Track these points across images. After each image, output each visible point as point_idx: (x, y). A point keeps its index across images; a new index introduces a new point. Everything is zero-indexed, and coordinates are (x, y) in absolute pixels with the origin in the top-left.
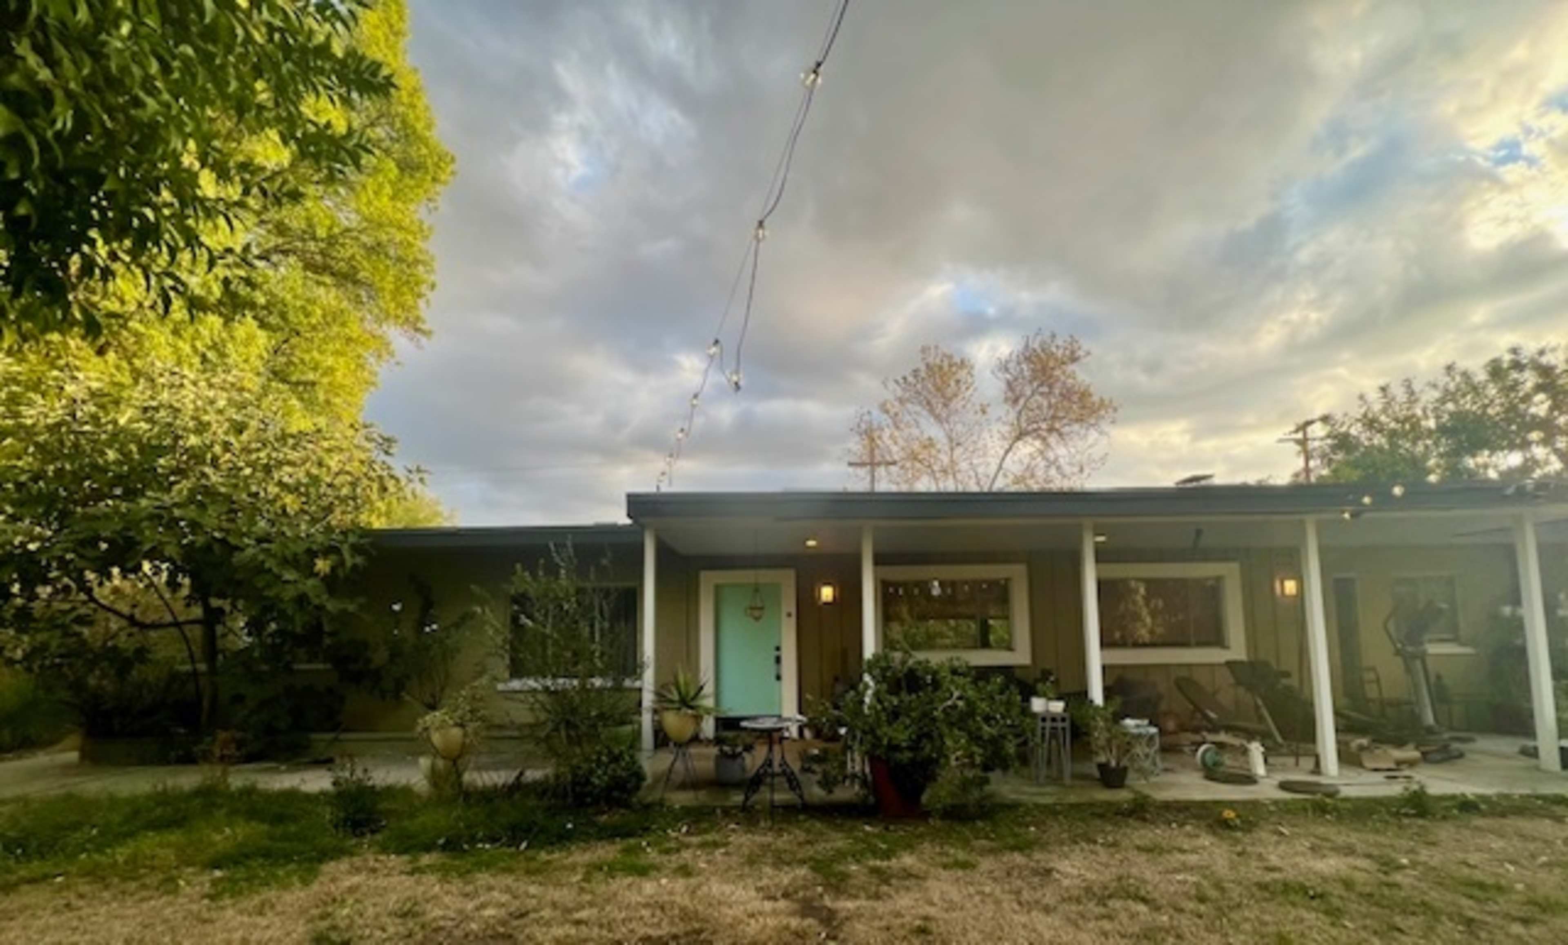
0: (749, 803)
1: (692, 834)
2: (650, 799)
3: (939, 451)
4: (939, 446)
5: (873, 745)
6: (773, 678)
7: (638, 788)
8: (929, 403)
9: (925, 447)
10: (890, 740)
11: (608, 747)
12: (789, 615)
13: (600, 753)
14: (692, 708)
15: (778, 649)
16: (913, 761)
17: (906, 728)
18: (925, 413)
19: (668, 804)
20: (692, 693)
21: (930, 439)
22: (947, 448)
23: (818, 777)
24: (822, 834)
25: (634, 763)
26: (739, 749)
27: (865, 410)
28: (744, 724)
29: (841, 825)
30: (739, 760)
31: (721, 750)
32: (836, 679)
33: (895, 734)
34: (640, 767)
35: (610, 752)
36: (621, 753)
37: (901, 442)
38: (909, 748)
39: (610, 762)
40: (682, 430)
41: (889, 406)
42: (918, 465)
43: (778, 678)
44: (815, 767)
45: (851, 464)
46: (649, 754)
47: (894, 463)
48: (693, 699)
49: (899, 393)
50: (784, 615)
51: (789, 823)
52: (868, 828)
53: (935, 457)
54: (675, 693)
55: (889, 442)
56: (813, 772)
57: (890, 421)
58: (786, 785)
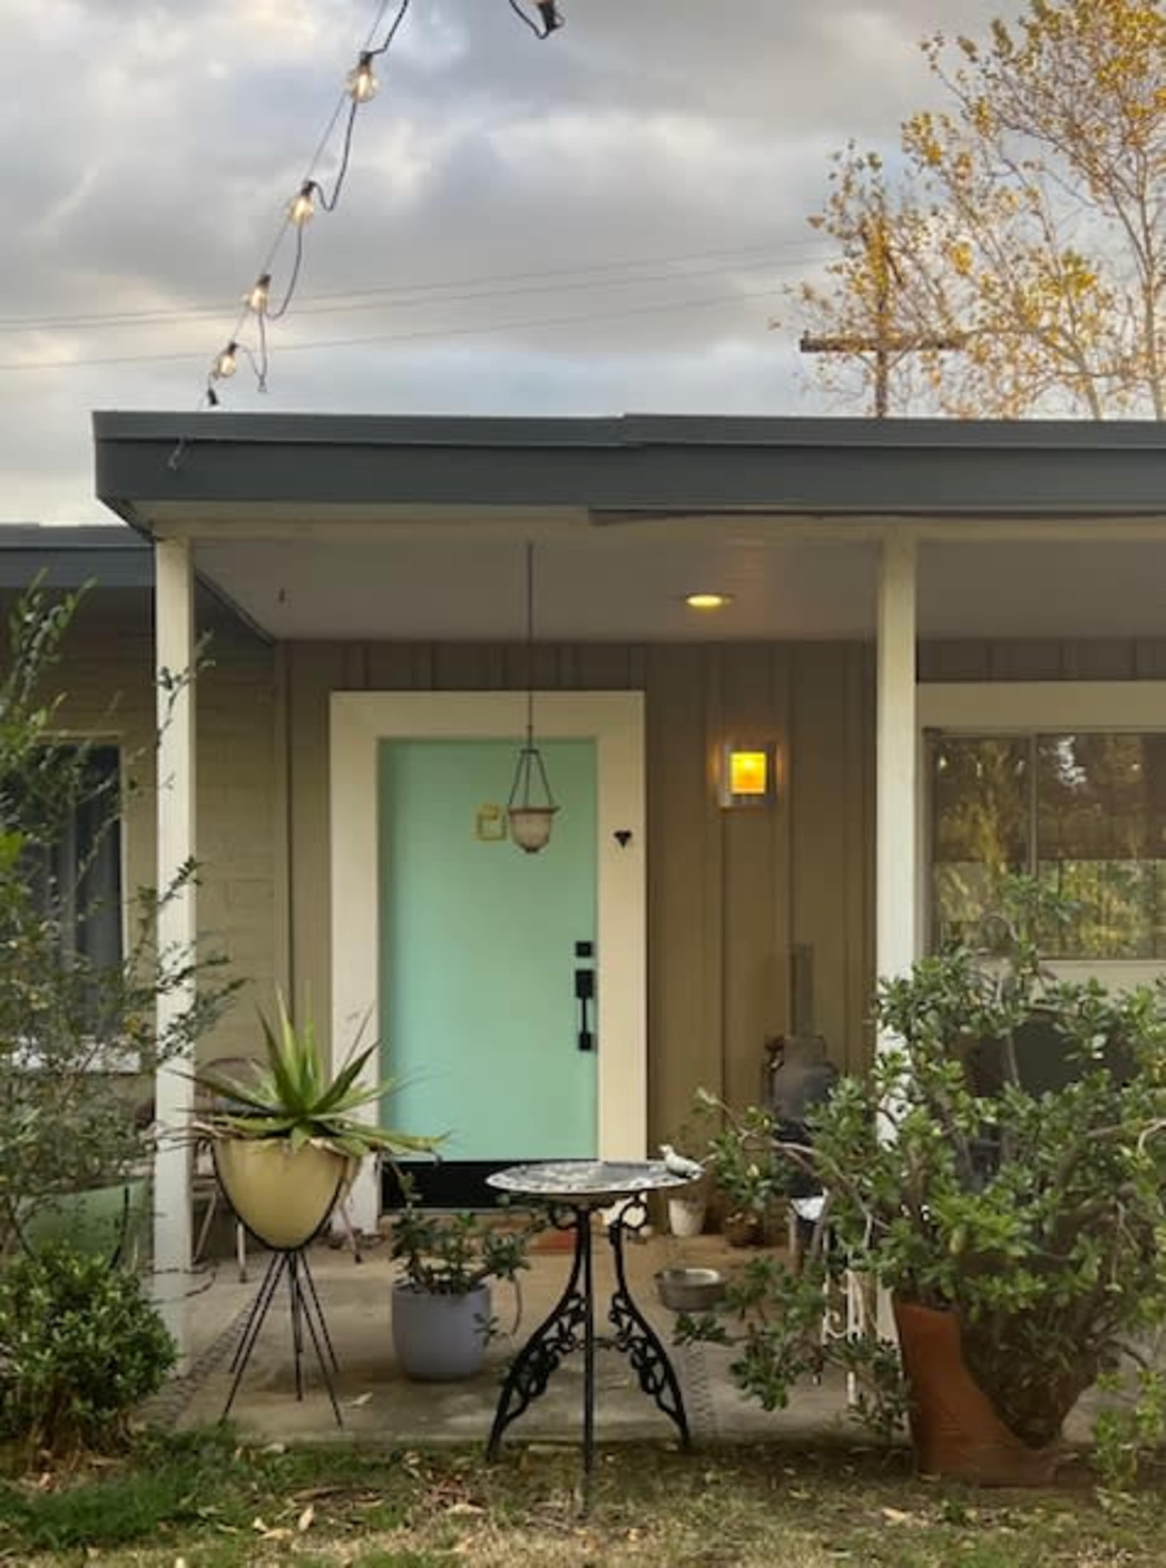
0: (508, 1435)
1: (332, 1533)
2: (184, 1425)
3: (1105, 301)
4: (1104, 283)
5: (915, 1251)
6: (573, 1041)
7: (147, 1386)
8: (1075, 132)
9: (1059, 285)
10: (970, 1235)
11: (47, 1260)
12: (623, 837)
13: (22, 1279)
14: (321, 1130)
15: (585, 949)
16: (1043, 1301)
17: (1024, 1200)
18: (1060, 164)
19: (244, 1437)
20: (321, 1089)
21: (1071, 259)
22: (1134, 289)
23: (737, 1353)
24: (750, 1532)
25: (135, 1308)
26: (474, 1266)
27: (861, 153)
28: (495, 1180)
29: (811, 1504)
30: (473, 1297)
31: (413, 1267)
32: (775, 1047)
33: (982, 1219)
34: (154, 1320)
35: (56, 1275)
36: (93, 1275)
37: (977, 263)
38: (1032, 1265)
39: (60, 1309)
40: (308, 189)
41: (939, 133)
42: (1029, 346)
43: (586, 1042)
44: (724, 1321)
45: (807, 346)
46: (182, 1283)
47: (954, 342)
48: (322, 1108)
49: (978, 88)
50: (608, 842)
51: (648, 1496)
52: (896, 1516)
53: (1092, 322)
54: (269, 1083)
55: (937, 264)
56: (718, 1336)
57: (941, 195)
58: (632, 1378)
